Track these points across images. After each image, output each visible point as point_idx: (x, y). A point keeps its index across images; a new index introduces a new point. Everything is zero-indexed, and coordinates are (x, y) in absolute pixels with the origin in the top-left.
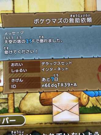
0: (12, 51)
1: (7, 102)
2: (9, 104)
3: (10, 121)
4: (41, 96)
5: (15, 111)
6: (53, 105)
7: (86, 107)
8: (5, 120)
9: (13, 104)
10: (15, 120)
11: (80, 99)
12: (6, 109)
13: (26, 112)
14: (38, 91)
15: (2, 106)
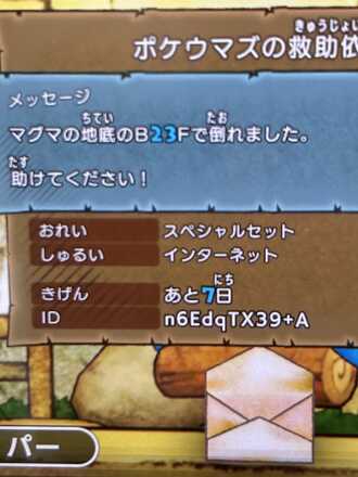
0: (41, 175)
1: (23, 375)
2: (32, 384)
3: (38, 447)
5: (54, 414)
6: (209, 398)
7: (345, 410)
8: (19, 444)
9: (47, 384)
10: (56, 447)
11: (318, 378)
12: (21, 402)
13: (98, 417)
14: (149, 342)
15: (4, 393)
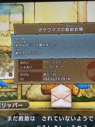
1: (16, 91)
3: (19, 105)
5: (22, 98)
6: (52, 95)
7: (77, 96)
8: (15, 105)
9: (21, 92)
10: (22, 105)
11: (72, 90)
12: (16, 96)
13: (30, 99)
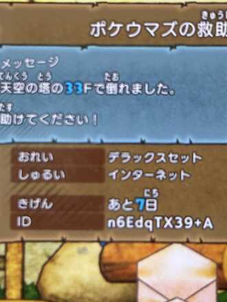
2: (8, 273)
4: (106, 254)
14: (96, 239)
